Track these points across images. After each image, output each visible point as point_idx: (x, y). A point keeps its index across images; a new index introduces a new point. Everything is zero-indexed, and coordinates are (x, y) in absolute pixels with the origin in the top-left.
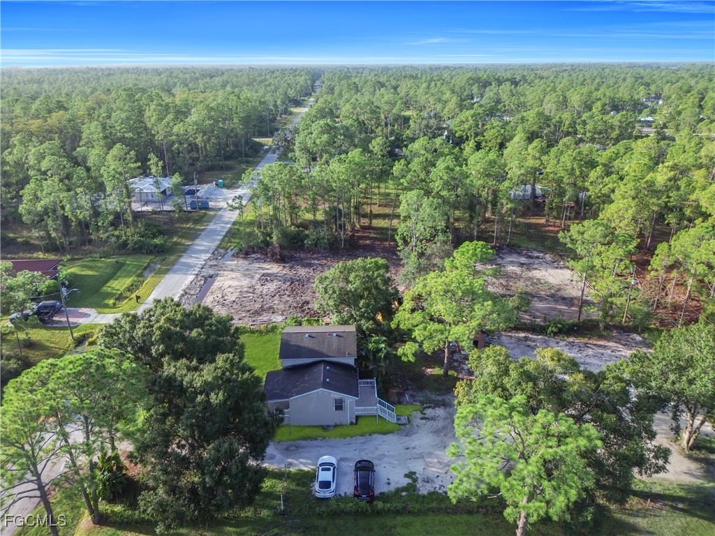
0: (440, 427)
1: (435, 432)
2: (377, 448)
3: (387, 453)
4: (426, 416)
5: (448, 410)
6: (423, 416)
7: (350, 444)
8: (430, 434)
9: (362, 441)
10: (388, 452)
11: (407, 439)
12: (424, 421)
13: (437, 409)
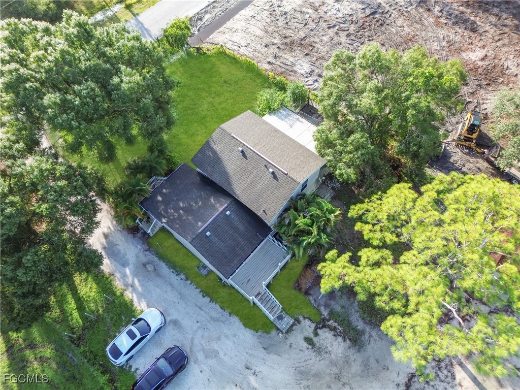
0: (314, 370)
1: (301, 373)
2: (219, 339)
3: (221, 354)
4: (315, 339)
5: (351, 352)
6: (312, 336)
7: (200, 308)
8: (292, 370)
9: (214, 315)
10: (225, 354)
11: (261, 353)
12: (305, 345)
13: (340, 339)
